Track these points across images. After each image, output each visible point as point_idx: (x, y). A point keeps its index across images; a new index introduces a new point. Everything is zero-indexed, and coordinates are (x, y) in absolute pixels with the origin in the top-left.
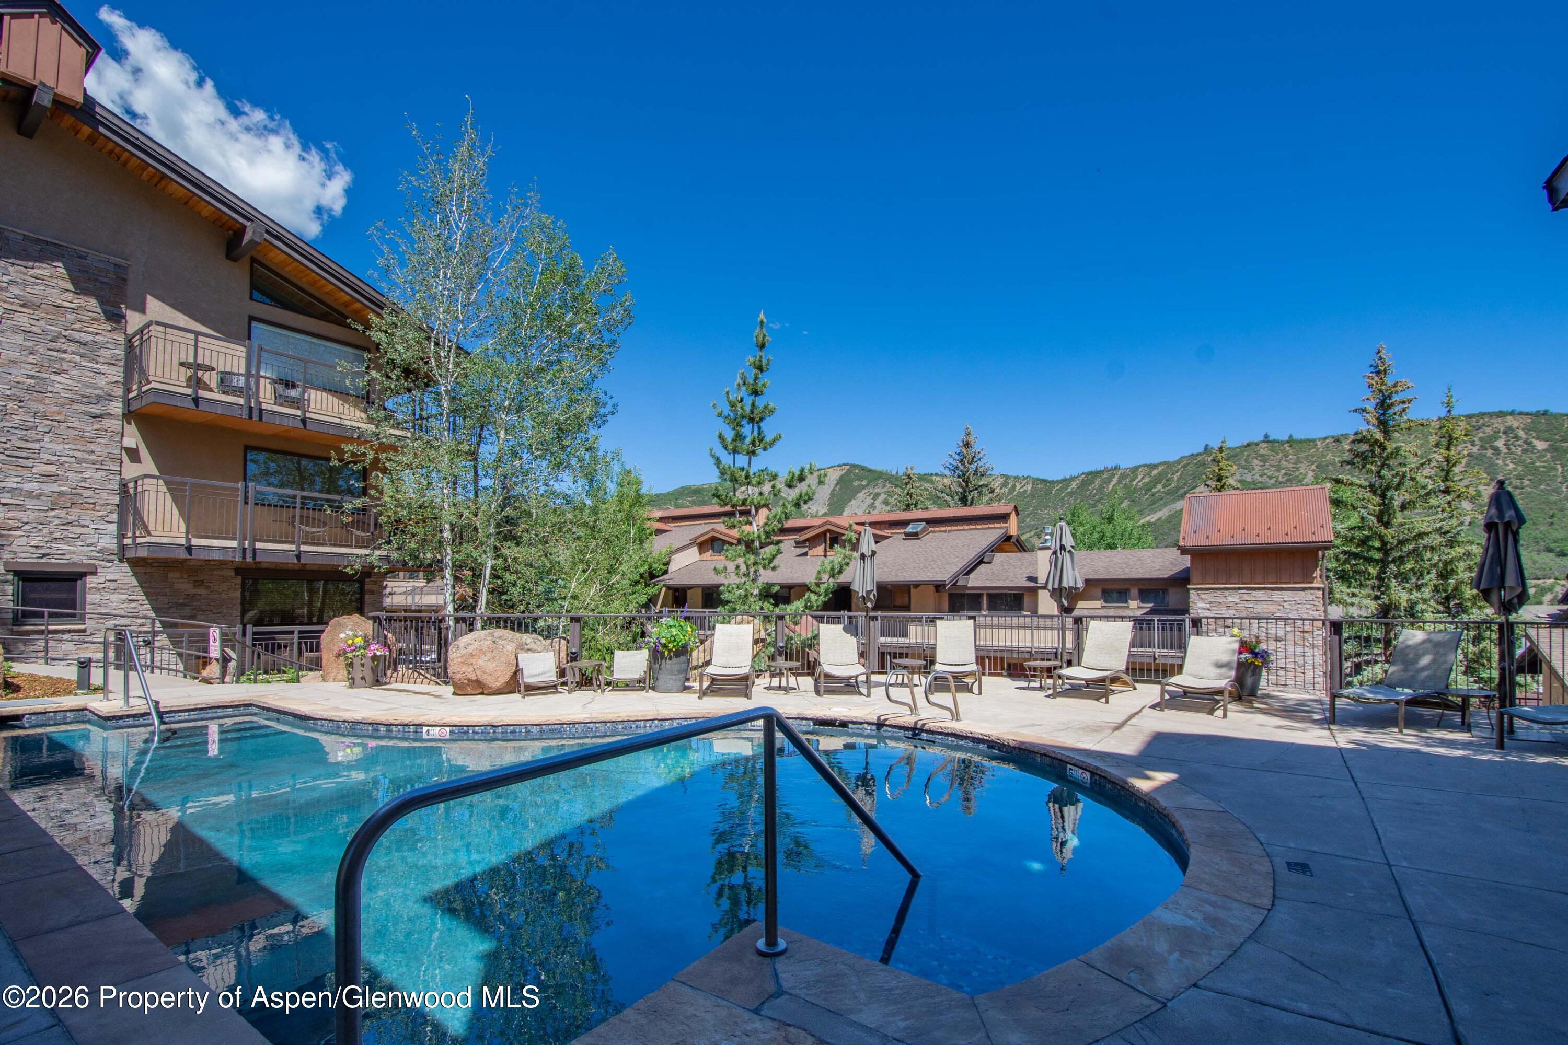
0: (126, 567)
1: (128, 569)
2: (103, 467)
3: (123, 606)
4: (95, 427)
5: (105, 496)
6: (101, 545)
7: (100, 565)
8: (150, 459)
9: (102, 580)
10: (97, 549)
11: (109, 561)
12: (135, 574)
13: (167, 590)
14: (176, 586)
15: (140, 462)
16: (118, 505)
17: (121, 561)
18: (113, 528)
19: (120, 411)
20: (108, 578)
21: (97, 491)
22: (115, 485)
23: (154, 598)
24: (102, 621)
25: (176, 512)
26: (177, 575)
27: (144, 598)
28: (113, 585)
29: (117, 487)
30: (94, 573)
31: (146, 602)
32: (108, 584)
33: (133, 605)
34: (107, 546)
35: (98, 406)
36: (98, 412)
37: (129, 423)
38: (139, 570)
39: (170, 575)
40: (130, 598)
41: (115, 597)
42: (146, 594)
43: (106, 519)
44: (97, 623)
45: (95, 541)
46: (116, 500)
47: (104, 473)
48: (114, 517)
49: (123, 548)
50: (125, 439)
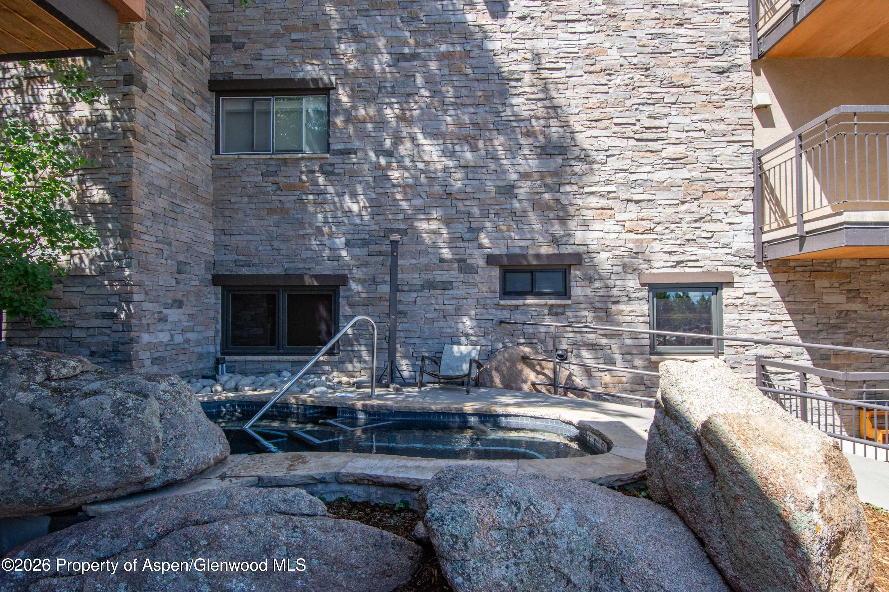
0: (765, 275)
1: (768, 277)
2: (734, 138)
3: (765, 329)
4: (723, 86)
5: (738, 178)
6: (736, 246)
7: (736, 273)
8: (785, 119)
9: (740, 293)
10: (733, 251)
11: (746, 267)
12: (777, 284)
13: (816, 306)
14: (826, 299)
15: (774, 126)
16: (753, 188)
17: (759, 265)
18: (748, 221)
19: (748, 59)
20: (747, 290)
21: (729, 172)
22: (747, 161)
23: (800, 317)
24: (741, 350)
25: (818, 186)
26: (826, 283)
27: (788, 317)
28: (752, 300)
29: (750, 164)
30: (730, 284)
31: (791, 323)
32: (747, 298)
33: (776, 327)
34: (743, 245)
35: (725, 57)
36: (725, 65)
37: (758, 74)
38: (783, 277)
39: (818, 283)
40: (772, 318)
41: (755, 317)
42: (791, 312)
43: (741, 209)
44: (737, 353)
45: (727, 240)
46: (750, 181)
47: (735, 147)
48: (749, 206)
49: (761, 246)
50: (755, 94)
